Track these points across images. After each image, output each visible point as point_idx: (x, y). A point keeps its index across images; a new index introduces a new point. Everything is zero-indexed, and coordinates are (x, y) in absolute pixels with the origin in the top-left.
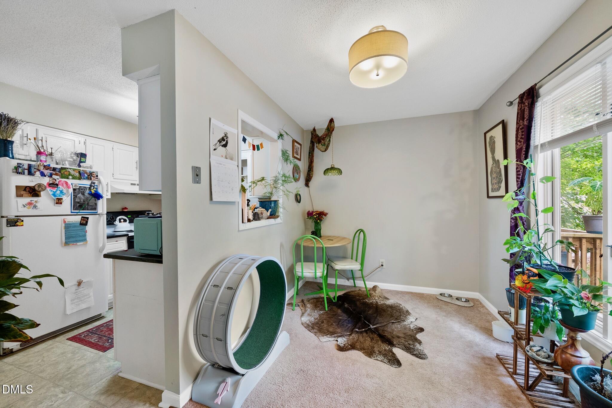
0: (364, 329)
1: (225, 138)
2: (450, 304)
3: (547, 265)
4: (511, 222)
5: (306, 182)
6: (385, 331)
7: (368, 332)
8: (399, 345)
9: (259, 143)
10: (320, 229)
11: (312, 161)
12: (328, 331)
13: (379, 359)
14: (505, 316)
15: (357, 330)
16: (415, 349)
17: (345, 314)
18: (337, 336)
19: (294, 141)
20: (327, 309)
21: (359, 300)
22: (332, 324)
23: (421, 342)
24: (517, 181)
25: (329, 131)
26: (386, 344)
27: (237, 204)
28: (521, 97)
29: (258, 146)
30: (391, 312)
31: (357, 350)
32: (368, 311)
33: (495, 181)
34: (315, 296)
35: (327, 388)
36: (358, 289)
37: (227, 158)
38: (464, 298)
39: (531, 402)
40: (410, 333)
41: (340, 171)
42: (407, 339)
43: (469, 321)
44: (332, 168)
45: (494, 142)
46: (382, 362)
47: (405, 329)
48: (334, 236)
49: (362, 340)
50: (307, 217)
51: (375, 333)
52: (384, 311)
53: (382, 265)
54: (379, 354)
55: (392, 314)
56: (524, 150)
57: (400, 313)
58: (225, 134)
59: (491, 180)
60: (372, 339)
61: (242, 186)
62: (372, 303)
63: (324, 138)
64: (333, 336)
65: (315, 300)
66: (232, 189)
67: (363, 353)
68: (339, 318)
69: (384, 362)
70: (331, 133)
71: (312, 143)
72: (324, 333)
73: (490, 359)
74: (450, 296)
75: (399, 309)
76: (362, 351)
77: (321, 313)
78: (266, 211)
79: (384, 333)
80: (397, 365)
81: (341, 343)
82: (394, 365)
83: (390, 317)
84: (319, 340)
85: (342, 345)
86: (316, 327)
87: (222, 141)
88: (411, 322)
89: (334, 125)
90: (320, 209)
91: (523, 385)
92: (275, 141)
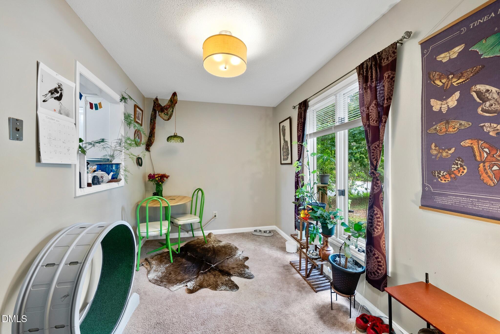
0: (207, 270)
1: (59, 90)
2: (261, 237)
3: (314, 203)
4: (295, 179)
5: (146, 146)
6: (223, 266)
7: (211, 271)
8: (235, 274)
9: (97, 103)
10: (162, 191)
11: (153, 127)
12: (177, 280)
13: (223, 289)
14: (295, 236)
15: (202, 272)
16: (245, 273)
17: (189, 261)
18: (185, 282)
19: (136, 106)
20: (172, 261)
21: (198, 247)
22: (179, 273)
23: (248, 267)
24: (298, 155)
25: (172, 102)
26: (226, 276)
27: (73, 167)
28: (300, 104)
29: (96, 105)
30: (225, 251)
31: (204, 288)
32: (208, 254)
33: (285, 154)
34: (158, 252)
35: (185, 329)
36: (196, 239)
37: (61, 114)
38: (268, 230)
39: (309, 284)
40: (240, 263)
41: (182, 140)
42: (239, 268)
43: (273, 245)
44: (175, 136)
45: (285, 129)
46: (225, 291)
47: (237, 261)
48: (175, 196)
49: (207, 279)
50: (148, 180)
51: (216, 270)
52: (220, 251)
53: (215, 216)
54: (222, 285)
55: (226, 252)
56: (302, 136)
57: (231, 250)
58: (59, 86)
59: (283, 153)
60: (215, 275)
61: (80, 147)
62: (209, 247)
63: (167, 108)
64: (182, 282)
65: (159, 256)
66: (68, 150)
67: (210, 288)
68: (185, 266)
69: (226, 290)
70: (175, 105)
71: (154, 110)
72: (174, 283)
73: (287, 266)
74: (260, 231)
75: (230, 247)
76: (209, 287)
77: (167, 266)
78: (107, 175)
79: (223, 268)
80: (236, 289)
81: (191, 287)
82: (234, 290)
83: (225, 255)
84: (169, 290)
85: (192, 288)
86: (164, 280)
87: (55, 93)
88: (240, 255)
89: (177, 98)
90: (162, 172)
91: (305, 276)
92: (116, 103)
